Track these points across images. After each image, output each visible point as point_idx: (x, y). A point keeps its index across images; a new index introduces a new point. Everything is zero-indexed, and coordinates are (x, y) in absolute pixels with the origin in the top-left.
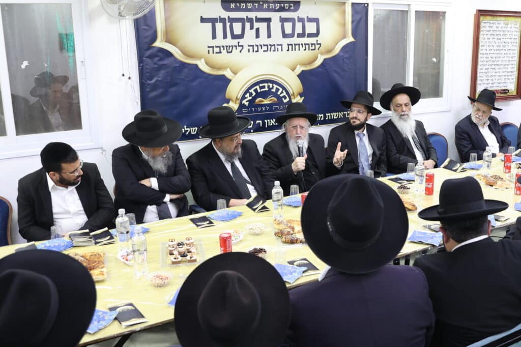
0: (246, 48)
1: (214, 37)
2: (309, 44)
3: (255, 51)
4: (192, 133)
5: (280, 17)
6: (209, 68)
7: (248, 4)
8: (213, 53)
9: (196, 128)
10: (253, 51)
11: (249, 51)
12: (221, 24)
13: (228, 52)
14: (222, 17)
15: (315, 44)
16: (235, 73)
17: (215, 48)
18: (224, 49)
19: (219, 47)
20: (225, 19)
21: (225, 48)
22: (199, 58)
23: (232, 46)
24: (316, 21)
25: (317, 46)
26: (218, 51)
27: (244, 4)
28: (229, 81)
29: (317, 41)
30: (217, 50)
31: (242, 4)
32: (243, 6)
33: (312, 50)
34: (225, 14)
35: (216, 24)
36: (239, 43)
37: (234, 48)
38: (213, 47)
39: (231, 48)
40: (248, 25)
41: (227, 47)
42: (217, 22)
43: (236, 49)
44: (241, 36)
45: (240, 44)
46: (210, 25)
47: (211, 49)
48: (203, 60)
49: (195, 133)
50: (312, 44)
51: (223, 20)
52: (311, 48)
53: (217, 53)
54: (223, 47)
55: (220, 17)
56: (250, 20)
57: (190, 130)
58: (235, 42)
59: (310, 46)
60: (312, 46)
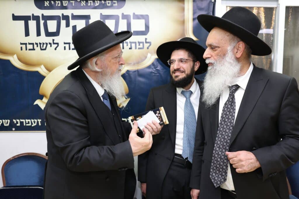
0: (62, 46)
1: (27, 34)
2: (135, 43)
3: (71, 48)
4: (5, 125)
5: (101, 14)
6: (22, 64)
7: (63, 2)
8: (26, 49)
9: (9, 121)
10: (70, 49)
11: (65, 49)
12: (35, 22)
13: (41, 49)
14: (35, 15)
15: (143, 43)
16: (49, 70)
17: (28, 45)
18: (37, 46)
19: (33, 44)
20: (38, 17)
21: (39, 45)
22: (12, 54)
23: (47, 44)
24: (146, 18)
25: (146, 45)
26: (32, 48)
27: (59, 2)
28: (42, 78)
29: (146, 39)
30: (30, 47)
31: (57, 2)
32: (58, 4)
33: (139, 48)
34: (38, 12)
35: (29, 22)
36: (53, 40)
37: (49, 45)
38: (26, 44)
39: (45, 45)
40: (63, 23)
41: (40, 44)
42: (30, 20)
43: (51, 46)
44: (56, 34)
45: (55, 42)
46: (22, 22)
47: (24, 46)
48: (15, 56)
49: (8, 125)
50: (139, 43)
51: (36, 18)
52: (138, 47)
53: (30, 50)
54: (37, 44)
55: (33, 15)
56: (66, 18)
57: (3, 122)
58: (49, 39)
59: (137, 44)
60: (139, 45)
